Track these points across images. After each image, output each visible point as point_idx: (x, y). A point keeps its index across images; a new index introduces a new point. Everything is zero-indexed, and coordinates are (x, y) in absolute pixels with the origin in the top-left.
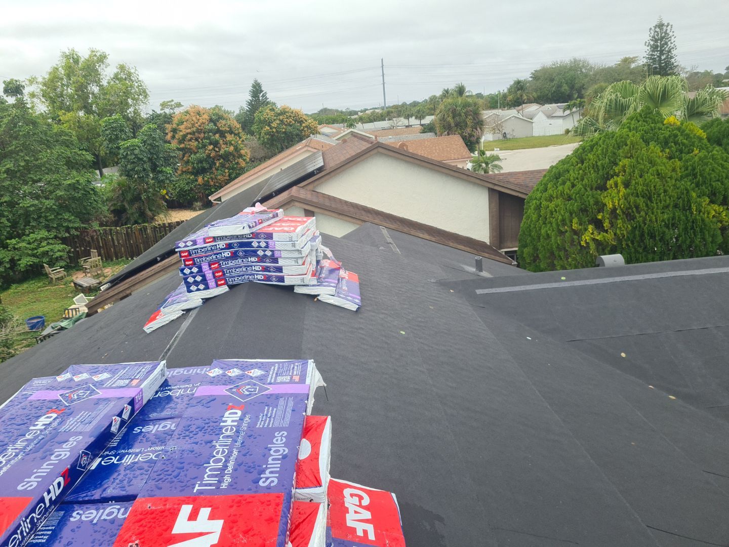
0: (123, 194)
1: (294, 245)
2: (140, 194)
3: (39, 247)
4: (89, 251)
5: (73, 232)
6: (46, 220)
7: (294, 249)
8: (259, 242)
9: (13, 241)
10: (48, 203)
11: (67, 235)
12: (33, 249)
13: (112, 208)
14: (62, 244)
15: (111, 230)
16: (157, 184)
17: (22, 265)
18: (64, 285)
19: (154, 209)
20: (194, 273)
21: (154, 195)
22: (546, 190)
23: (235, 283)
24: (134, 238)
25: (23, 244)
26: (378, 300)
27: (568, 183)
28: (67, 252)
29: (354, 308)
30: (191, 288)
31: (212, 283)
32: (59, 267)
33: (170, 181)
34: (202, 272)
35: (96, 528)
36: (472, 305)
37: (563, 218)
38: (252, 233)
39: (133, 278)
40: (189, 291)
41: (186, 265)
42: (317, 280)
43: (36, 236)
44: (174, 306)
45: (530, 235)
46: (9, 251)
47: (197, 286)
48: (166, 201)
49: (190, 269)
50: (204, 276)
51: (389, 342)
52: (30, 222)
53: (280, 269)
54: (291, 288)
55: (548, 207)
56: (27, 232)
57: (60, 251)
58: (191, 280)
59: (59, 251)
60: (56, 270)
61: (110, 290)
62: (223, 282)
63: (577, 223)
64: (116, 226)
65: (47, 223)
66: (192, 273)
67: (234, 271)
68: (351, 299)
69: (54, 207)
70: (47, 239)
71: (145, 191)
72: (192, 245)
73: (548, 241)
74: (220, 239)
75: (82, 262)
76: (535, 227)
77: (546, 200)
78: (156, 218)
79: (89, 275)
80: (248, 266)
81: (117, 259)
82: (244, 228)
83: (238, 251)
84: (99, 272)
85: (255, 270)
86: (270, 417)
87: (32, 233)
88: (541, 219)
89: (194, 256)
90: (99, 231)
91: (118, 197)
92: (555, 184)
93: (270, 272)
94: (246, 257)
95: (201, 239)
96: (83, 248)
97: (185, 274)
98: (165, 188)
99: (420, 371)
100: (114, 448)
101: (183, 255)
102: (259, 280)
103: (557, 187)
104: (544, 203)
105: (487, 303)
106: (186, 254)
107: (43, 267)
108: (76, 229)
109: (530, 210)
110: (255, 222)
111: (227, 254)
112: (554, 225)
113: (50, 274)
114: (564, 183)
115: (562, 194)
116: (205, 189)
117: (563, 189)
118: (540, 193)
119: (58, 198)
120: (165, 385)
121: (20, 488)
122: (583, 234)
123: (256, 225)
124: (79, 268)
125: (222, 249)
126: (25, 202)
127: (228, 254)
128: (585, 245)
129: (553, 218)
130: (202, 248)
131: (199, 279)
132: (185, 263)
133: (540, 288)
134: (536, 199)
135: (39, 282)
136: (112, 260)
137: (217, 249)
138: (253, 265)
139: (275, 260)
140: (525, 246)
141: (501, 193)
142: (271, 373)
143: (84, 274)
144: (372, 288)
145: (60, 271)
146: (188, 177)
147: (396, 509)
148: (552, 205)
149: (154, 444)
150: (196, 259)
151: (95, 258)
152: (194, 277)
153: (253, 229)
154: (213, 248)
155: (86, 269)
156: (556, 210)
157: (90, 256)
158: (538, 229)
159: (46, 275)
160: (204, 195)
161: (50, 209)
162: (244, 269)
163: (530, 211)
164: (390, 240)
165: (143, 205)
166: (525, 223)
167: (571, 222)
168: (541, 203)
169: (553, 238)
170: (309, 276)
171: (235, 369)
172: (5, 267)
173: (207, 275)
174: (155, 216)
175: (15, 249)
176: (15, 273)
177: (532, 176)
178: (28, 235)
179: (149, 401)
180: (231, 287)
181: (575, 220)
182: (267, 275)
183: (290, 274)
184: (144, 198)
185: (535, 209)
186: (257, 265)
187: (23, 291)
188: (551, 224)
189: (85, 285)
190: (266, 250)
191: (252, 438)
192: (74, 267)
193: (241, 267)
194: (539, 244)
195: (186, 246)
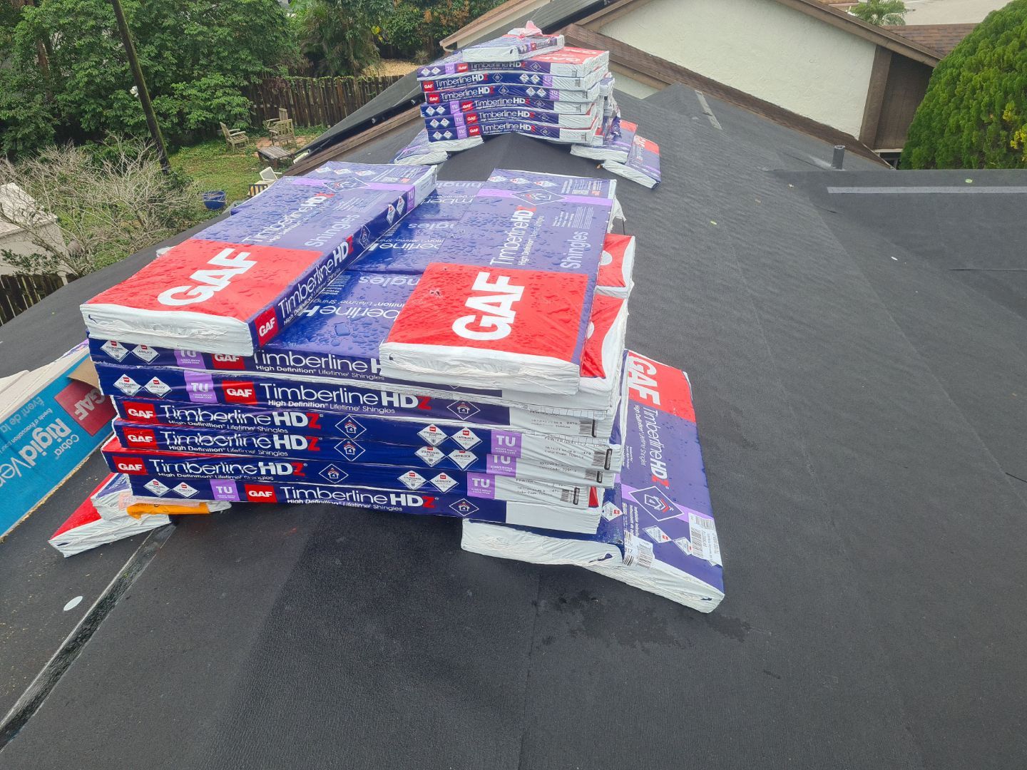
0: (320, 29)
1: (578, 83)
2: (343, 31)
3: (213, 96)
4: (277, 110)
5: (255, 79)
6: (219, 58)
7: (578, 88)
8: (530, 76)
9: (180, 86)
10: (222, 32)
11: (246, 83)
12: (206, 100)
13: (306, 50)
14: (242, 96)
15: (305, 81)
16: (368, 17)
17: (191, 121)
18: (247, 154)
19: (362, 56)
20: (439, 114)
21: (363, 33)
22: (973, 51)
23: (493, 133)
24: (336, 97)
25: (193, 91)
26: (683, 182)
27: (1015, 42)
28: (249, 109)
29: (649, 183)
30: (434, 136)
31: (462, 130)
32: (239, 129)
33: (386, 12)
34: (450, 114)
35: (386, 290)
36: (818, 207)
37: (990, 100)
38: (522, 61)
39: (340, 144)
40: (432, 140)
41: (429, 103)
42: (604, 141)
43: (209, 81)
44: (411, 158)
45: (929, 127)
46: (176, 99)
47: (443, 134)
48: (379, 45)
49: (435, 108)
50: (452, 120)
51: (693, 230)
52: (199, 60)
53: (554, 119)
54: (566, 148)
55: (971, 80)
56: (196, 74)
57: (240, 106)
58: (434, 124)
59: (238, 105)
60: (236, 132)
61: (310, 159)
62: (477, 130)
63: (1012, 111)
64: (312, 76)
65: (220, 62)
66: (436, 114)
67: (492, 115)
68: (647, 171)
69: (229, 38)
70: (223, 87)
71: (352, 27)
72: (439, 74)
73: (955, 138)
74: (477, 67)
75: (268, 125)
76: (941, 114)
77: (969, 69)
78: (364, 70)
79: (277, 144)
80: (512, 111)
81: (313, 124)
82: (511, 52)
83: (500, 86)
84: (290, 141)
85: (521, 116)
86: (568, 220)
87: (203, 76)
88: (953, 100)
89: (440, 90)
90: (290, 81)
91: (314, 33)
92: (992, 43)
93: (540, 121)
94: (510, 96)
95: (451, 66)
96: (268, 105)
97: (427, 115)
98: (378, 23)
99: (733, 268)
100: (390, 237)
101: (426, 87)
102: (525, 132)
103: (994, 48)
104: (966, 73)
105: (842, 207)
106: (430, 86)
107: (219, 127)
108: (259, 74)
109: (937, 86)
110: (527, 46)
111: (485, 90)
112: (973, 112)
113: (228, 136)
114: (1008, 41)
115: (1001, 57)
116: (434, 31)
117: (1004, 51)
118: (962, 56)
119: (235, 26)
120: (434, 194)
121: (307, 244)
122: (1017, 129)
123: (528, 51)
124: (265, 133)
125: (479, 83)
126: (192, 28)
127: (487, 90)
128: (1016, 147)
129: (974, 100)
130: (452, 79)
131: (445, 123)
132: (428, 99)
133: (928, 192)
134: (953, 66)
135: (215, 147)
136: (306, 126)
137: (472, 82)
138: (519, 109)
139: (549, 103)
140: (917, 144)
141: (895, 55)
142: (565, 186)
143: (271, 142)
144: (676, 166)
145: (238, 135)
146: (411, 9)
147: (687, 385)
148: (977, 78)
149: (432, 237)
150: (442, 94)
151: (284, 120)
152: (439, 120)
153: (523, 55)
154: (467, 80)
155: (273, 134)
156: (982, 88)
157: (278, 117)
158: (944, 116)
159: (223, 138)
160: (432, 40)
161: (222, 42)
162: (506, 115)
163: (938, 89)
164: (708, 110)
165: (348, 48)
166: (925, 105)
167: (1003, 107)
168: (959, 74)
169: (966, 132)
170: (592, 133)
171: (521, 179)
172: (172, 121)
173: (457, 119)
174: (363, 67)
175: (183, 97)
176: (184, 132)
177: (955, 34)
178: (198, 79)
179: (419, 206)
180: (487, 138)
181: (1010, 105)
182: (536, 125)
183: (567, 126)
184: (350, 38)
185: (947, 84)
186: (524, 110)
187: (195, 158)
188: (969, 108)
189: (273, 156)
190: (539, 88)
191: (548, 234)
192: (257, 132)
193: (502, 111)
194: (941, 141)
195: (431, 75)
